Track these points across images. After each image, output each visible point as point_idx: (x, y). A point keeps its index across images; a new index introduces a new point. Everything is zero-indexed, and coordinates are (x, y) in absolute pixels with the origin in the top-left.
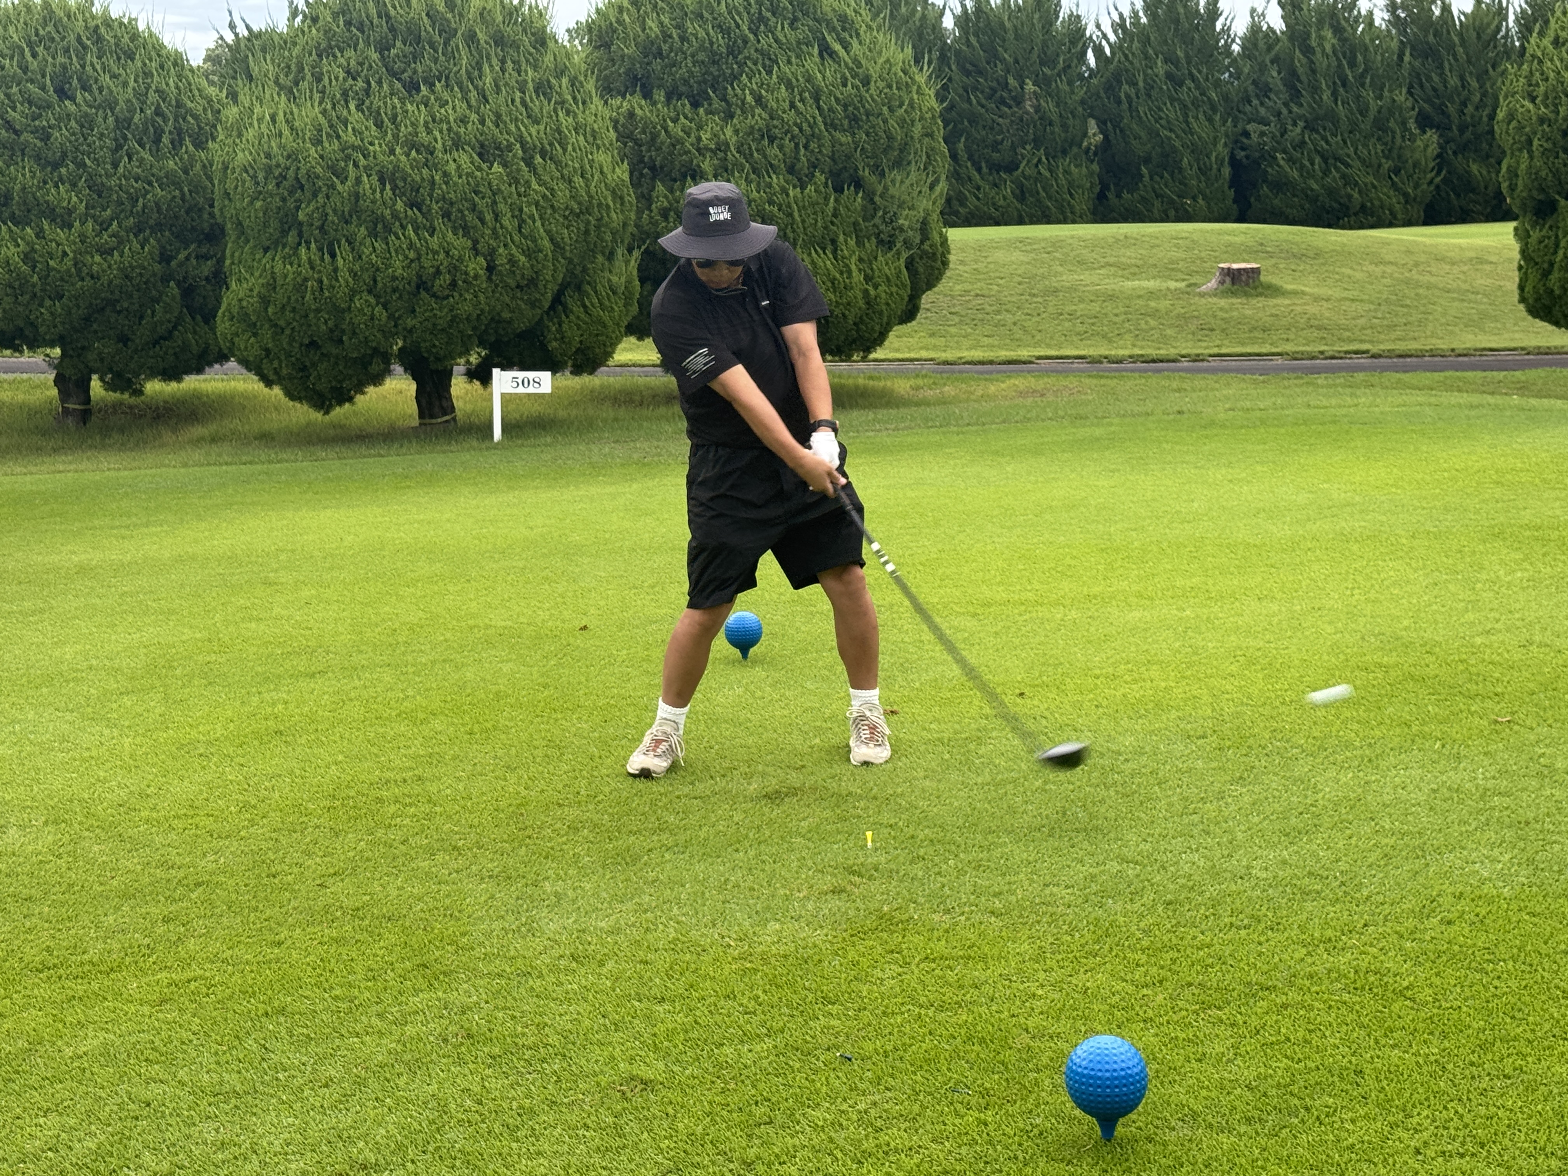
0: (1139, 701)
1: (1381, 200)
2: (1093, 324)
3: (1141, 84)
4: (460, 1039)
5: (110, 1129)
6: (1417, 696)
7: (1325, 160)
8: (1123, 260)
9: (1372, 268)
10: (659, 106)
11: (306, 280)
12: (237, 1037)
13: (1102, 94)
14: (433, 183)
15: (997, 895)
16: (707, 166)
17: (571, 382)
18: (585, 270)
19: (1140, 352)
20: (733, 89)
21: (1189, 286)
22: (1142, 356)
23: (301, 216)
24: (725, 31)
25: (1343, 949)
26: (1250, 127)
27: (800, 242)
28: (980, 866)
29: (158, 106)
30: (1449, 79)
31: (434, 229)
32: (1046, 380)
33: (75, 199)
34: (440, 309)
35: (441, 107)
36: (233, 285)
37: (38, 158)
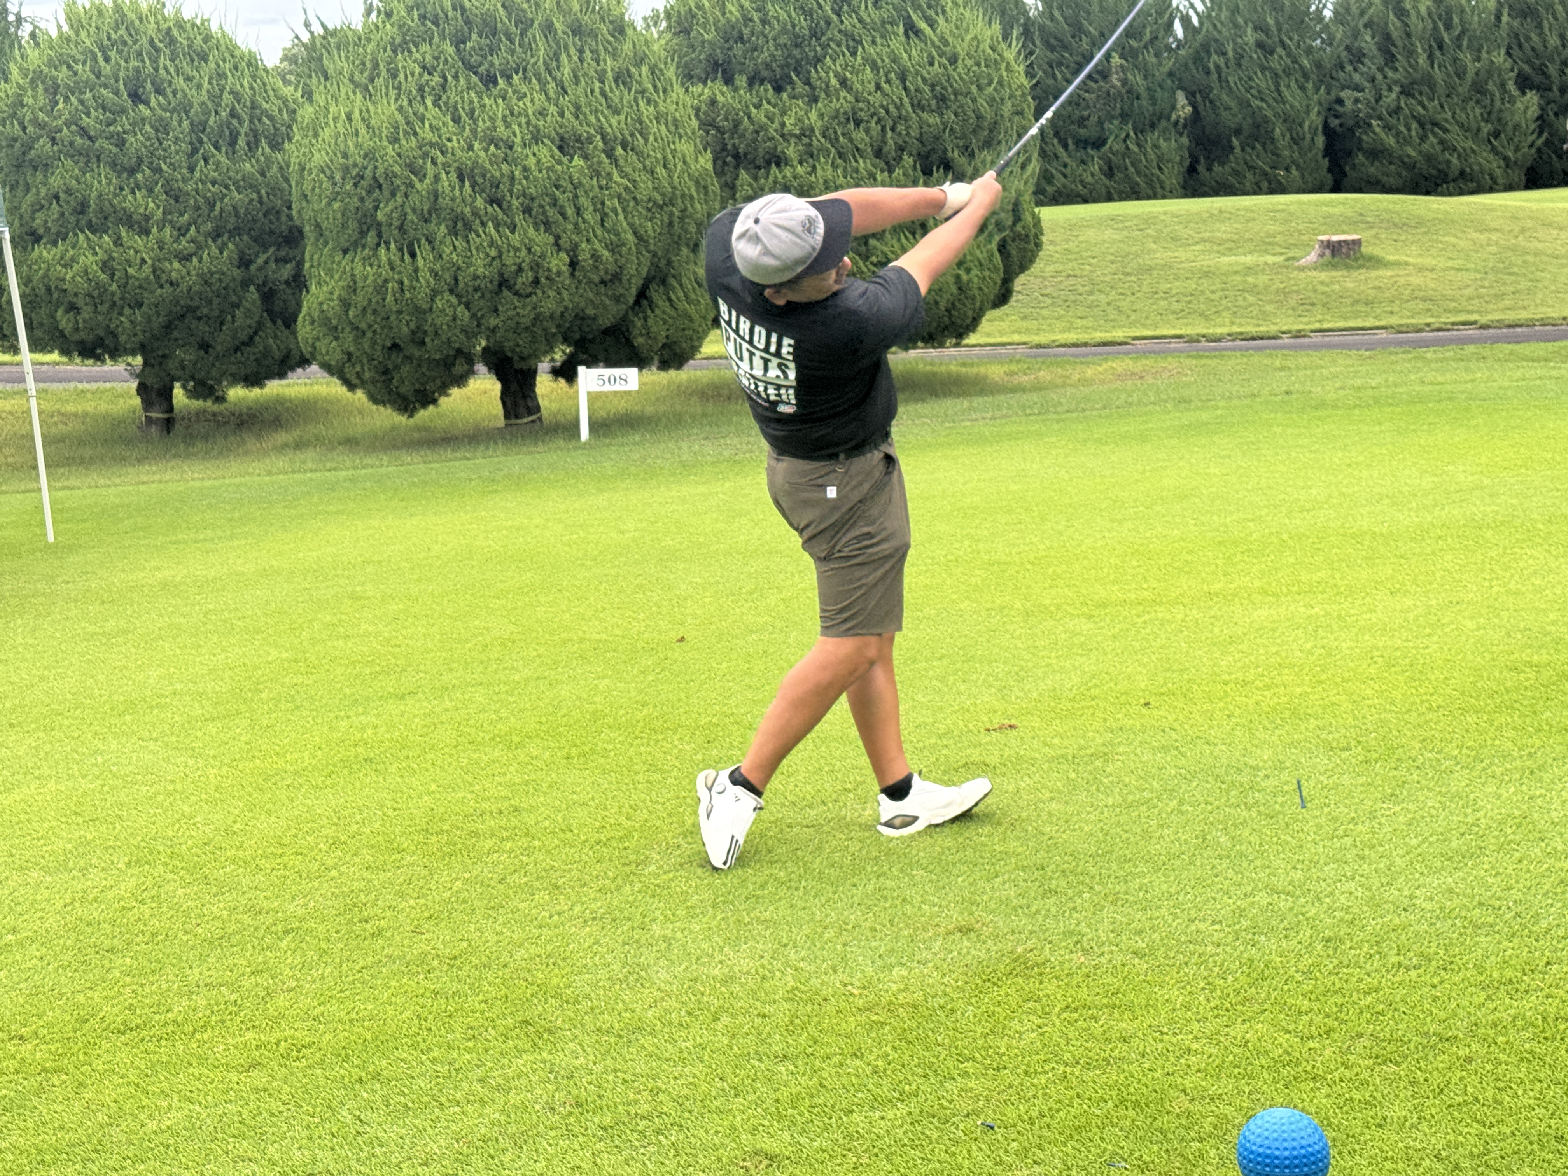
0: (1275, 710)
1: (1480, 164)
2: (1190, 302)
3: (1231, 54)
4: (568, 1108)
7: (1422, 125)
8: (1219, 235)
9: (1476, 235)
10: (742, 92)
11: (386, 281)
12: (329, 1107)
13: (1190, 63)
14: (512, 178)
16: (792, 151)
17: (656, 376)
18: (669, 263)
19: (1239, 330)
20: (817, 71)
21: (1288, 259)
22: (1241, 333)
23: (380, 215)
24: (808, 13)
25: (1527, 992)
26: (1343, 94)
28: (1117, 899)
29: (233, 109)
30: (1549, 38)
31: (515, 226)
32: (1144, 361)
33: (151, 205)
34: (524, 307)
35: (519, 99)
36: (313, 288)
37: (113, 165)
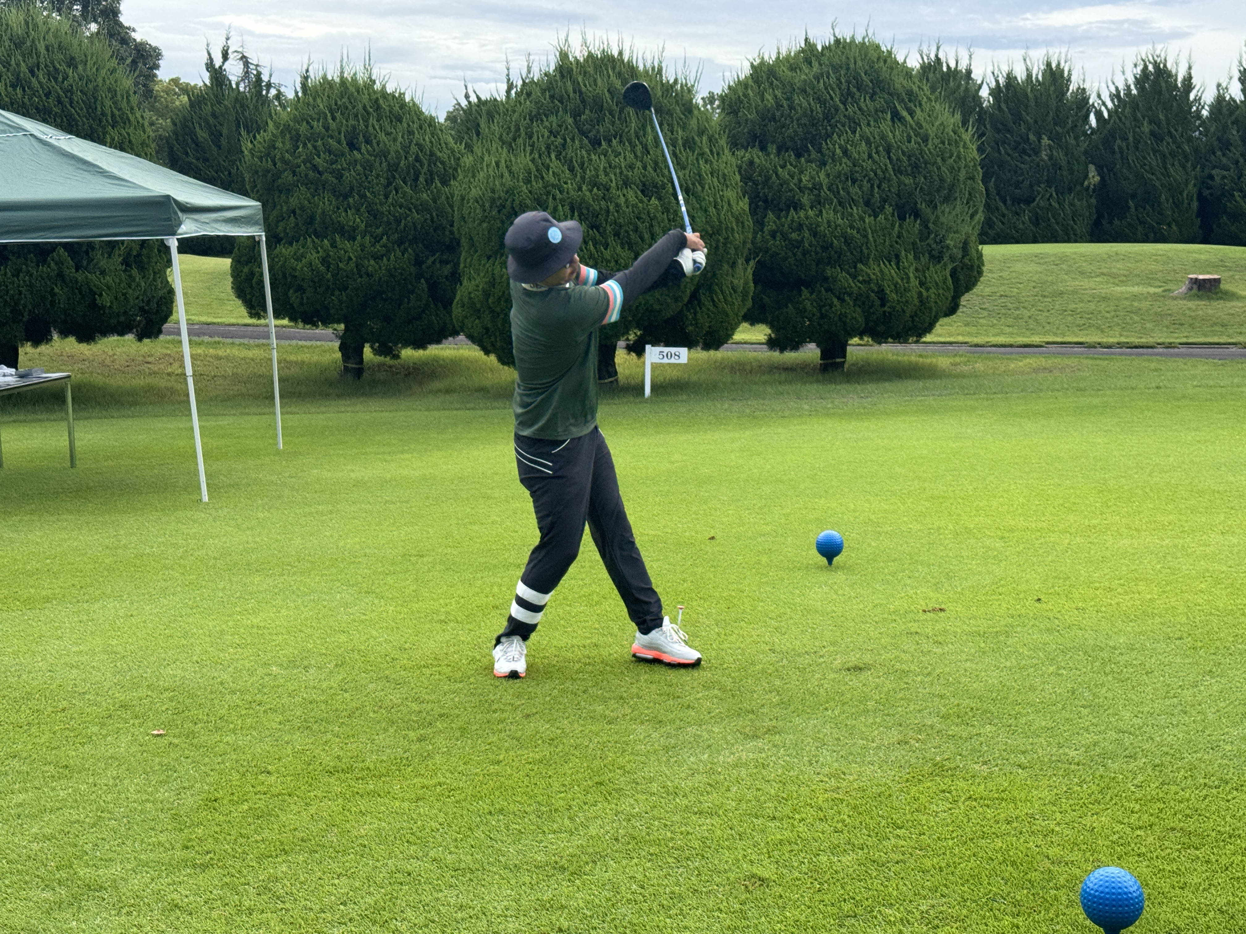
0: (1130, 609)
2: (1090, 319)
3: (1131, 139)
5: (383, 890)
8: (1114, 270)
10: (772, 156)
13: (1101, 147)
14: (608, 211)
15: (1023, 752)
16: (805, 200)
17: (701, 355)
18: (714, 275)
19: (1126, 340)
20: (827, 144)
21: (1165, 291)
22: (1128, 343)
24: (822, 102)
26: (1213, 172)
27: (872, 256)
29: (417, 156)
31: (608, 245)
32: (1054, 360)
33: (358, 220)
35: (616, 157)
36: (465, 282)
37: (334, 191)
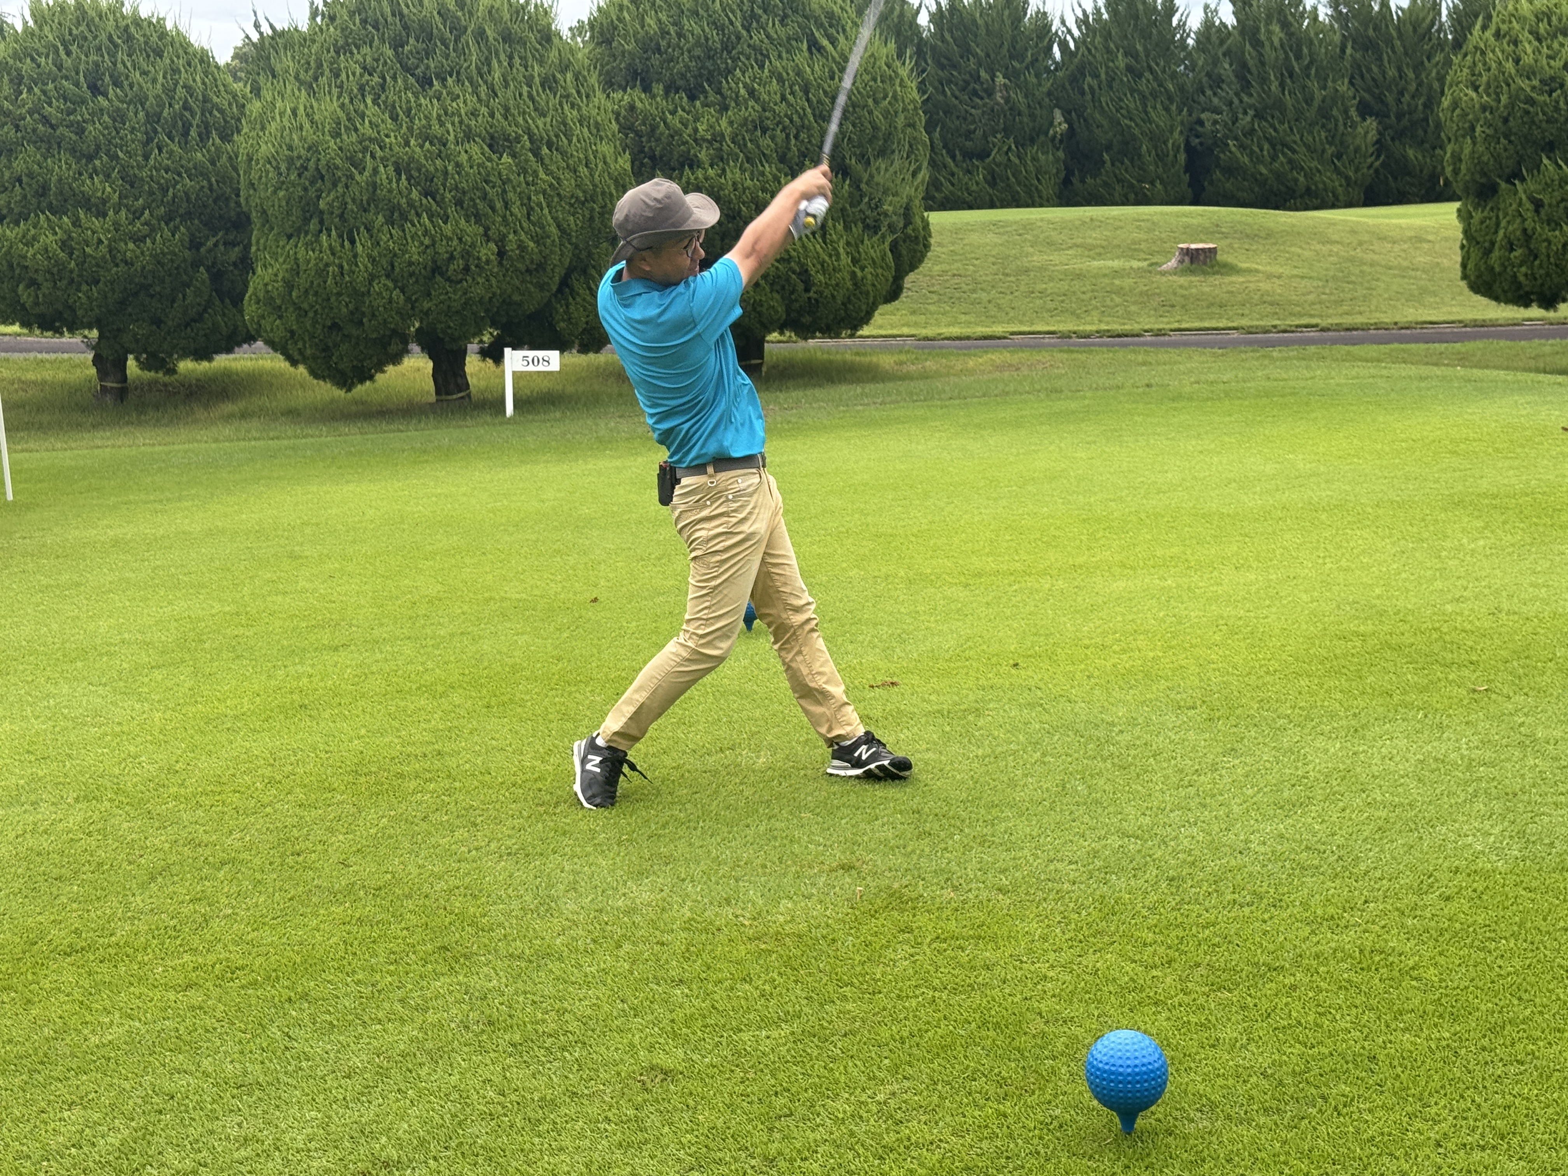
0: (1129, 671)
1: (1324, 183)
2: (1062, 301)
3: (1103, 76)
4: (481, 1026)
5: (133, 1124)
6: (1395, 665)
7: (1273, 146)
8: (1090, 241)
9: (1318, 247)
10: (658, 99)
11: (327, 265)
13: (1067, 84)
14: (446, 173)
15: (1003, 871)
16: (703, 155)
17: (577, 359)
18: (590, 255)
19: (1106, 328)
20: (728, 82)
21: (1151, 265)
22: (1108, 331)
23: (322, 204)
24: (720, 28)
25: (1346, 927)
26: (1203, 116)
28: (984, 841)
29: (186, 101)
30: (1388, 70)
31: (448, 217)
32: (1021, 355)
33: (108, 189)
34: (455, 292)
35: (453, 101)
36: (259, 270)
37: (73, 151)
